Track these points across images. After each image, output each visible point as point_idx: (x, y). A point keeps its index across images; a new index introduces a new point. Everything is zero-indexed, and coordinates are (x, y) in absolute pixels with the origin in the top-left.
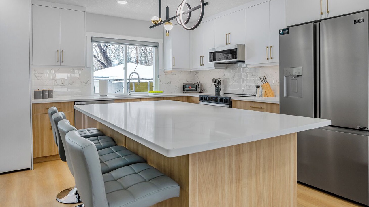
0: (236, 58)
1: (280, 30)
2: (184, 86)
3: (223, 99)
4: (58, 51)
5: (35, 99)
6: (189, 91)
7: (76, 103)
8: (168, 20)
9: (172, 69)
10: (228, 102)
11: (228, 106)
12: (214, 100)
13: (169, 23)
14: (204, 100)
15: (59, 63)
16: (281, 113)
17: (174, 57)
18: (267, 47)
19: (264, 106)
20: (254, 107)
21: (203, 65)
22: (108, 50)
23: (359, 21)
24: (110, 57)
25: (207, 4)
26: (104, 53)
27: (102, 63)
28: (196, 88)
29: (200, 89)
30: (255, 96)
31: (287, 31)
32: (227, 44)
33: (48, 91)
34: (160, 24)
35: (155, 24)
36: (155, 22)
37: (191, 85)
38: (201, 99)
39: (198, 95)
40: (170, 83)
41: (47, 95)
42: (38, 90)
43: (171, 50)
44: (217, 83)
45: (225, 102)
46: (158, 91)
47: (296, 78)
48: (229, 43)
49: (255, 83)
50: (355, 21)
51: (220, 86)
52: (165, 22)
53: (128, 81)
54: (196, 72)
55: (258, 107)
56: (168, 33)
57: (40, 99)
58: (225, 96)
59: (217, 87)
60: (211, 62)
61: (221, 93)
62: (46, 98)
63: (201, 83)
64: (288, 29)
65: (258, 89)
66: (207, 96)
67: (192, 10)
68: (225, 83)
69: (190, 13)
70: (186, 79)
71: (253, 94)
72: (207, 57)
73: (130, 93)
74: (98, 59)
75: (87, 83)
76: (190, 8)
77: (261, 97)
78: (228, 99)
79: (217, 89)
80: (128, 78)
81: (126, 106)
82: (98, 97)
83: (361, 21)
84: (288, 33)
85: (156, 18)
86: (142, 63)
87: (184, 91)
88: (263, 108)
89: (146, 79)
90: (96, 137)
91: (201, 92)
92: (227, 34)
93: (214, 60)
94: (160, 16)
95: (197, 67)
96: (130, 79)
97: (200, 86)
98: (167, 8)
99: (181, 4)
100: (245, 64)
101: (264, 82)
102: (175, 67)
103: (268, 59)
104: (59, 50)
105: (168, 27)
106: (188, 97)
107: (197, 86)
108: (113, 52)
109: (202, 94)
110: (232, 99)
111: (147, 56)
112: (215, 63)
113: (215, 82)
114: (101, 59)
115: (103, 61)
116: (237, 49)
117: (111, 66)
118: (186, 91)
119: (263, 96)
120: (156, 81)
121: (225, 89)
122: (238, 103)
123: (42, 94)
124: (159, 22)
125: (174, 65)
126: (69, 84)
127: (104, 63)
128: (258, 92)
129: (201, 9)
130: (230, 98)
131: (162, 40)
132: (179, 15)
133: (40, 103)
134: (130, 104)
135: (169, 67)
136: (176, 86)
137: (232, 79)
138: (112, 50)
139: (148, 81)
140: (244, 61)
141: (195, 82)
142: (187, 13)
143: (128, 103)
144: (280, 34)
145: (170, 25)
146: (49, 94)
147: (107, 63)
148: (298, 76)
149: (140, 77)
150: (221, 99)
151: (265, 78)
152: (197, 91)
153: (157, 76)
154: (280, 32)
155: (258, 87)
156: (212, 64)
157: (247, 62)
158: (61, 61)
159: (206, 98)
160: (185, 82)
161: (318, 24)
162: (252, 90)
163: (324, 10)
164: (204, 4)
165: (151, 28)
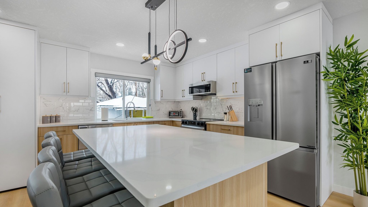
0: (210, 91)
1: (245, 69)
2: (170, 113)
3: (199, 123)
4: (64, 83)
5: (42, 123)
6: (173, 117)
7: (79, 126)
8: (156, 56)
9: (161, 99)
10: (203, 125)
11: (204, 128)
12: (193, 123)
13: (157, 58)
14: (185, 123)
15: (66, 93)
16: (245, 135)
17: (162, 90)
18: (233, 83)
19: (232, 129)
20: (223, 129)
21: (184, 97)
22: (114, 86)
23: (308, 61)
24: (116, 92)
25: (190, 39)
26: (111, 88)
27: (109, 96)
28: (179, 114)
29: (181, 115)
30: (223, 120)
31: (250, 70)
32: (202, 81)
33: (56, 116)
34: (149, 60)
35: (145, 60)
36: (145, 59)
37: (175, 112)
38: (183, 123)
39: (180, 120)
40: (159, 110)
41: (55, 120)
42: (45, 116)
43: (160, 85)
44: (195, 110)
45: (201, 125)
46: (150, 116)
47: (257, 107)
48: (204, 80)
49: (223, 111)
50: (304, 62)
51: (197, 113)
52: (154, 57)
53: (126, 109)
54: (179, 102)
55: (227, 129)
56: (156, 67)
57: (47, 123)
58: (200, 121)
59: (194, 113)
60: (190, 94)
61: (198, 118)
62: (53, 122)
63: (182, 110)
64: (251, 68)
65: (225, 116)
66: (188, 121)
67: (177, 46)
68: (201, 110)
69: (175, 49)
70: (171, 107)
71: (222, 119)
72: (187, 90)
73: (127, 118)
74: (106, 92)
75: (91, 110)
76: (175, 45)
77: (228, 121)
78: (204, 123)
79: (194, 115)
80: (126, 107)
81: (124, 129)
82: (100, 122)
83: (310, 61)
84: (251, 71)
85: (146, 55)
86: (140, 96)
87: (170, 117)
88: (231, 130)
89: (141, 108)
90: (90, 159)
91: (182, 117)
92: (202, 73)
93: (191, 93)
94: (149, 53)
95: (179, 98)
96: (127, 108)
97: (181, 113)
98: (156, 46)
99: (167, 42)
100: (216, 96)
101: (230, 110)
102: (163, 98)
103: (233, 92)
104: (66, 82)
105: (156, 62)
106: (173, 121)
107: (180, 112)
108: (118, 88)
109: (183, 119)
110: (206, 123)
111: (144, 91)
112: (193, 95)
113: (193, 110)
114: (109, 93)
115: (110, 94)
116: (210, 84)
117: (115, 97)
118: (171, 117)
119: (230, 120)
120: (148, 109)
121: (200, 115)
122: (211, 126)
123: (49, 119)
124: (149, 58)
125: (162, 97)
126: (75, 110)
127: (111, 95)
128: (226, 117)
129: (185, 45)
130: (205, 122)
131: (153, 77)
132: (166, 51)
133: (46, 127)
134: (127, 127)
135: (158, 98)
136: (163, 113)
137: (206, 108)
138: (118, 86)
139: (143, 109)
140: (215, 94)
141: (179, 110)
142: (173, 49)
143: (125, 127)
144: (245, 72)
145: (158, 60)
146: (57, 119)
147: (113, 95)
148: (259, 105)
149: (136, 106)
150: (198, 123)
151: (231, 107)
152: (180, 117)
153: (149, 105)
154: (245, 71)
155: (225, 114)
156: (191, 97)
157: (218, 95)
158: (68, 91)
159: (187, 122)
160: (170, 110)
161: (274, 64)
162: (221, 116)
163: (279, 54)
164: (188, 40)
165: (142, 63)
